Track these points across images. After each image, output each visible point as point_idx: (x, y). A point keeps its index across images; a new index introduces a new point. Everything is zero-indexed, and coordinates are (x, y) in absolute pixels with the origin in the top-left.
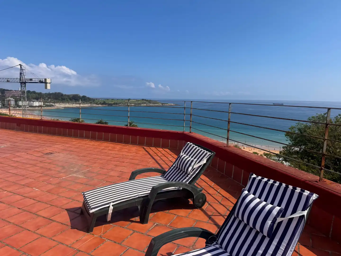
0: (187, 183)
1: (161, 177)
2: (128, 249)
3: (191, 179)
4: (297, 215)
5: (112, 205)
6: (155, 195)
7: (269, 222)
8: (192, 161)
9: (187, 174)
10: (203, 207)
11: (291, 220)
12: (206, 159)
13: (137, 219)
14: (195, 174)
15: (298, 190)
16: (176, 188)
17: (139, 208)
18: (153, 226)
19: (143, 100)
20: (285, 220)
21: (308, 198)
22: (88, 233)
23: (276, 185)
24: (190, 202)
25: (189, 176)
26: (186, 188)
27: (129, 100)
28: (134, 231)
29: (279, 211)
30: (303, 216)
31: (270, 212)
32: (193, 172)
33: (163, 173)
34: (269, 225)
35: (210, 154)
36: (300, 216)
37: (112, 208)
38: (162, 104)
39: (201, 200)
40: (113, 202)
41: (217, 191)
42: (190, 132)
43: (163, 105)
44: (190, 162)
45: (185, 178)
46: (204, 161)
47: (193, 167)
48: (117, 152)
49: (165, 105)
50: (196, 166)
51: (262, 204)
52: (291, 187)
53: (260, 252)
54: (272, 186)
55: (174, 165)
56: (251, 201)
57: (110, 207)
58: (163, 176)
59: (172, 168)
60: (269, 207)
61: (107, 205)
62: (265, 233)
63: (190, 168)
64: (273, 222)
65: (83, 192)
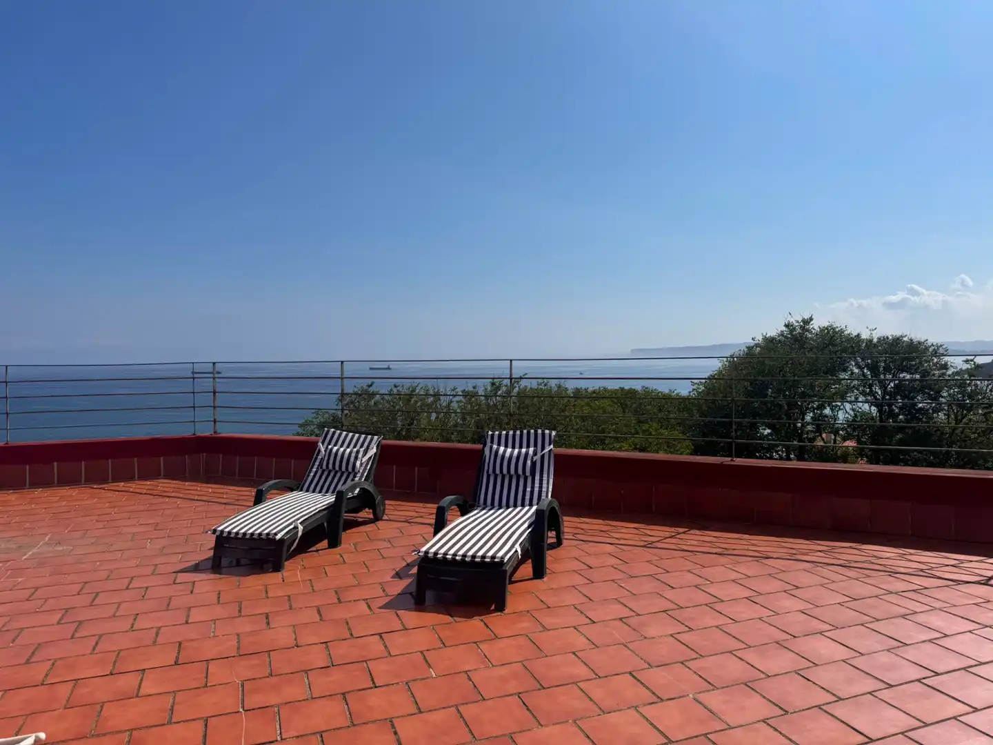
0: (363, 480)
2: (364, 562)
4: (547, 450)
5: (299, 524)
6: (345, 503)
7: (529, 462)
8: (358, 452)
9: (352, 474)
10: (384, 518)
11: (543, 457)
12: (375, 446)
13: (325, 543)
14: (367, 471)
15: (540, 431)
17: (325, 524)
18: (353, 546)
20: (537, 458)
21: (550, 435)
22: (280, 572)
25: (358, 475)
26: (365, 488)
28: (337, 554)
29: (533, 451)
30: (551, 449)
31: (527, 454)
32: (362, 468)
34: (529, 466)
35: (378, 439)
36: (549, 451)
37: (302, 528)
40: (298, 519)
42: (215, 432)
44: (353, 455)
45: (352, 480)
46: (373, 451)
47: (361, 460)
50: (365, 459)
51: (516, 451)
52: (532, 431)
53: (529, 489)
54: (514, 436)
55: (314, 470)
56: (505, 452)
57: (298, 528)
58: (301, 490)
59: (312, 474)
60: (524, 450)
61: (292, 527)
62: (528, 473)
63: (358, 463)
64: (532, 461)
65: (209, 530)
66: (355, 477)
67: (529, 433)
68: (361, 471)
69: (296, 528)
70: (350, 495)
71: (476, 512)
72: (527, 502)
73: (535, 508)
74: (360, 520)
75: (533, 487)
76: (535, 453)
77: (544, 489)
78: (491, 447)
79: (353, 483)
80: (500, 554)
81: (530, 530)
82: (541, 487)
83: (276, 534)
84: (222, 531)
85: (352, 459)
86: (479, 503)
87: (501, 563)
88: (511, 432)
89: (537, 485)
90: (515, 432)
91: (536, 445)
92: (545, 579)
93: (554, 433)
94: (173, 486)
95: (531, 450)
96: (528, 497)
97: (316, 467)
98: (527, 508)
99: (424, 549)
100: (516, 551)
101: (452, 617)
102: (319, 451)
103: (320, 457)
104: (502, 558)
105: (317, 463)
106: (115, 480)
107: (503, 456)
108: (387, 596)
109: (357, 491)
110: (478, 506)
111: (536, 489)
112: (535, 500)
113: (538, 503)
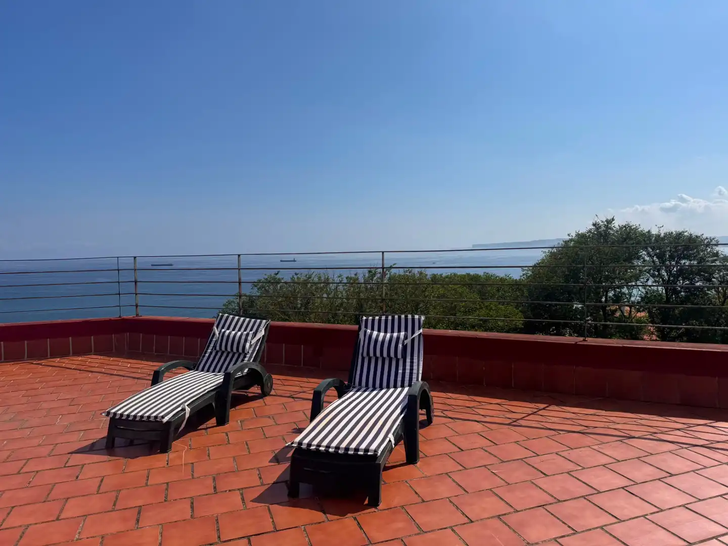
0: (251, 361)
1: (197, 372)
2: (246, 443)
3: (252, 359)
4: (416, 334)
5: (187, 405)
6: (233, 382)
7: (400, 346)
8: (247, 335)
9: (244, 352)
11: (413, 340)
12: (263, 329)
13: (213, 421)
14: (256, 351)
15: (410, 317)
17: (214, 404)
18: (239, 423)
20: (408, 341)
21: (419, 320)
22: (167, 452)
23: (390, 319)
25: (248, 356)
29: (404, 335)
30: (421, 333)
31: (398, 338)
32: (252, 349)
34: (401, 349)
35: (265, 323)
36: (418, 335)
37: (189, 409)
39: (269, 384)
40: (186, 401)
42: (137, 315)
44: (243, 337)
45: (243, 360)
46: (262, 333)
47: (251, 342)
50: (254, 341)
51: (388, 335)
52: (403, 316)
53: (400, 371)
55: (209, 351)
56: (378, 336)
57: (185, 410)
58: (197, 370)
59: (207, 355)
60: (395, 335)
61: (180, 409)
62: (399, 356)
63: (248, 345)
64: (403, 345)
65: (104, 413)
66: (245, 357)
67: (400, 318)
68: (250, 352)
69: (183, 410)
70: (239, 374)
71: (351, 393)
72: (399, 383)
73: (406, 389)
74: (250, 395)
75: (404, 369)
76: (406, 337)
77: (415, 371)
78: (365, 332)
79: (242, 363)
80: (373, 447)
81: (403, 415)
82: (411, 369)
83: (163, 417)
84: (115, 414)
85: (242, 341)
86: (354, 384)
87: (375, 457)
88: (383, 318)
89: (408, 367)
90: (387, 317)
91: (406, 330)
92: (419, 464)
93: (423, 318)
94: (101, 361)
95: (402, 334)
96: (399, 379)
97: (211, 348)
98: (399, 390)
99: (298, 439)
100: (390, 441)
101: (325, 513)
102: (214, 334)
103: (214, 339)
104: (376, 451)
105: (212, 345)
106: (53, 356)
107: (376, 340)
108: (263, 484)
109: (246, 371)
110: (354, 387)
111: (408, 371)
112: (407, 383)
113: (410, 385)
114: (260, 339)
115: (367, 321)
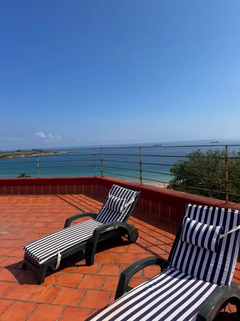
1: (94, 221)
2: (87, 291)
3: (124, 217)
4: (234, 230)
5: (60, 253)
6: (99, 236)
7: (214, 240)
8: (123, 201)
9: (119, 213)
10: (137, 241)
11: (230, 235)
12: (134, 197)
14: (127, 213)
15: (230, 211)
16: (112, 228)
17: (84, 251)
18: (100, 266)
19: (34, 150)
20: (225, 236)
21: (239, 215)
22: (40, 284)
23: (211, 210)
24: (123, 239)
25: (122, 215)
26: (122, 226)
27: (19, 151)
28: (84, 274)
29: (220, 229)
30: (239, 229)
31: (213, 231)
32: (124, 211)
33: (94, 216)
34: (215, 242)
35: (137, 193)
36: (236, 231)
37: (61, 256)
38: (54, 153)
39: (134, 236)
40: (60, 250)
41: (143, 226)
42: (102, 176)
43: (56, 153)
44: (120, 203)
45: (118, 218)
46: (133, 200)
47: (124, 206)
48: (32, 204)
49: (58, 153)
50: (126, 205)
51: (206, 226)
52: (223, 210)
53: (212, 265)
54: (207, 211)
55: (104, 208)
56: (195, 225)
57: (58, 256)
58: (95, 219)
60: (211, 227)
61: (56, 254)
62: (213, 249)
63: (122, 208)
64: (217, 239)
65: (23, 247)
66: (120, 216)
72: (208, 277)
73: (214, 286)
75: (216, 264)
76: (222, 231)
77: (226, 270)
78: (186, 219)
82: (223, 266)
83: (41, 260)
86: (171, 264)
88: (206, 208)
89: (220, 263)
90: (209, 208)
91: (224, 224)
95: (218, 228)
96: (210, 273)
97: (105, 206)
98: (207, 284)
102: (108, 198)
103: (108, 201)
105: (106, 204)
109: (117, 227)
110: (171, 268)
111: (219, 267)
112: (216, 279)
113: (219, 283)
114: (131, 204)
115: (191, 208)
